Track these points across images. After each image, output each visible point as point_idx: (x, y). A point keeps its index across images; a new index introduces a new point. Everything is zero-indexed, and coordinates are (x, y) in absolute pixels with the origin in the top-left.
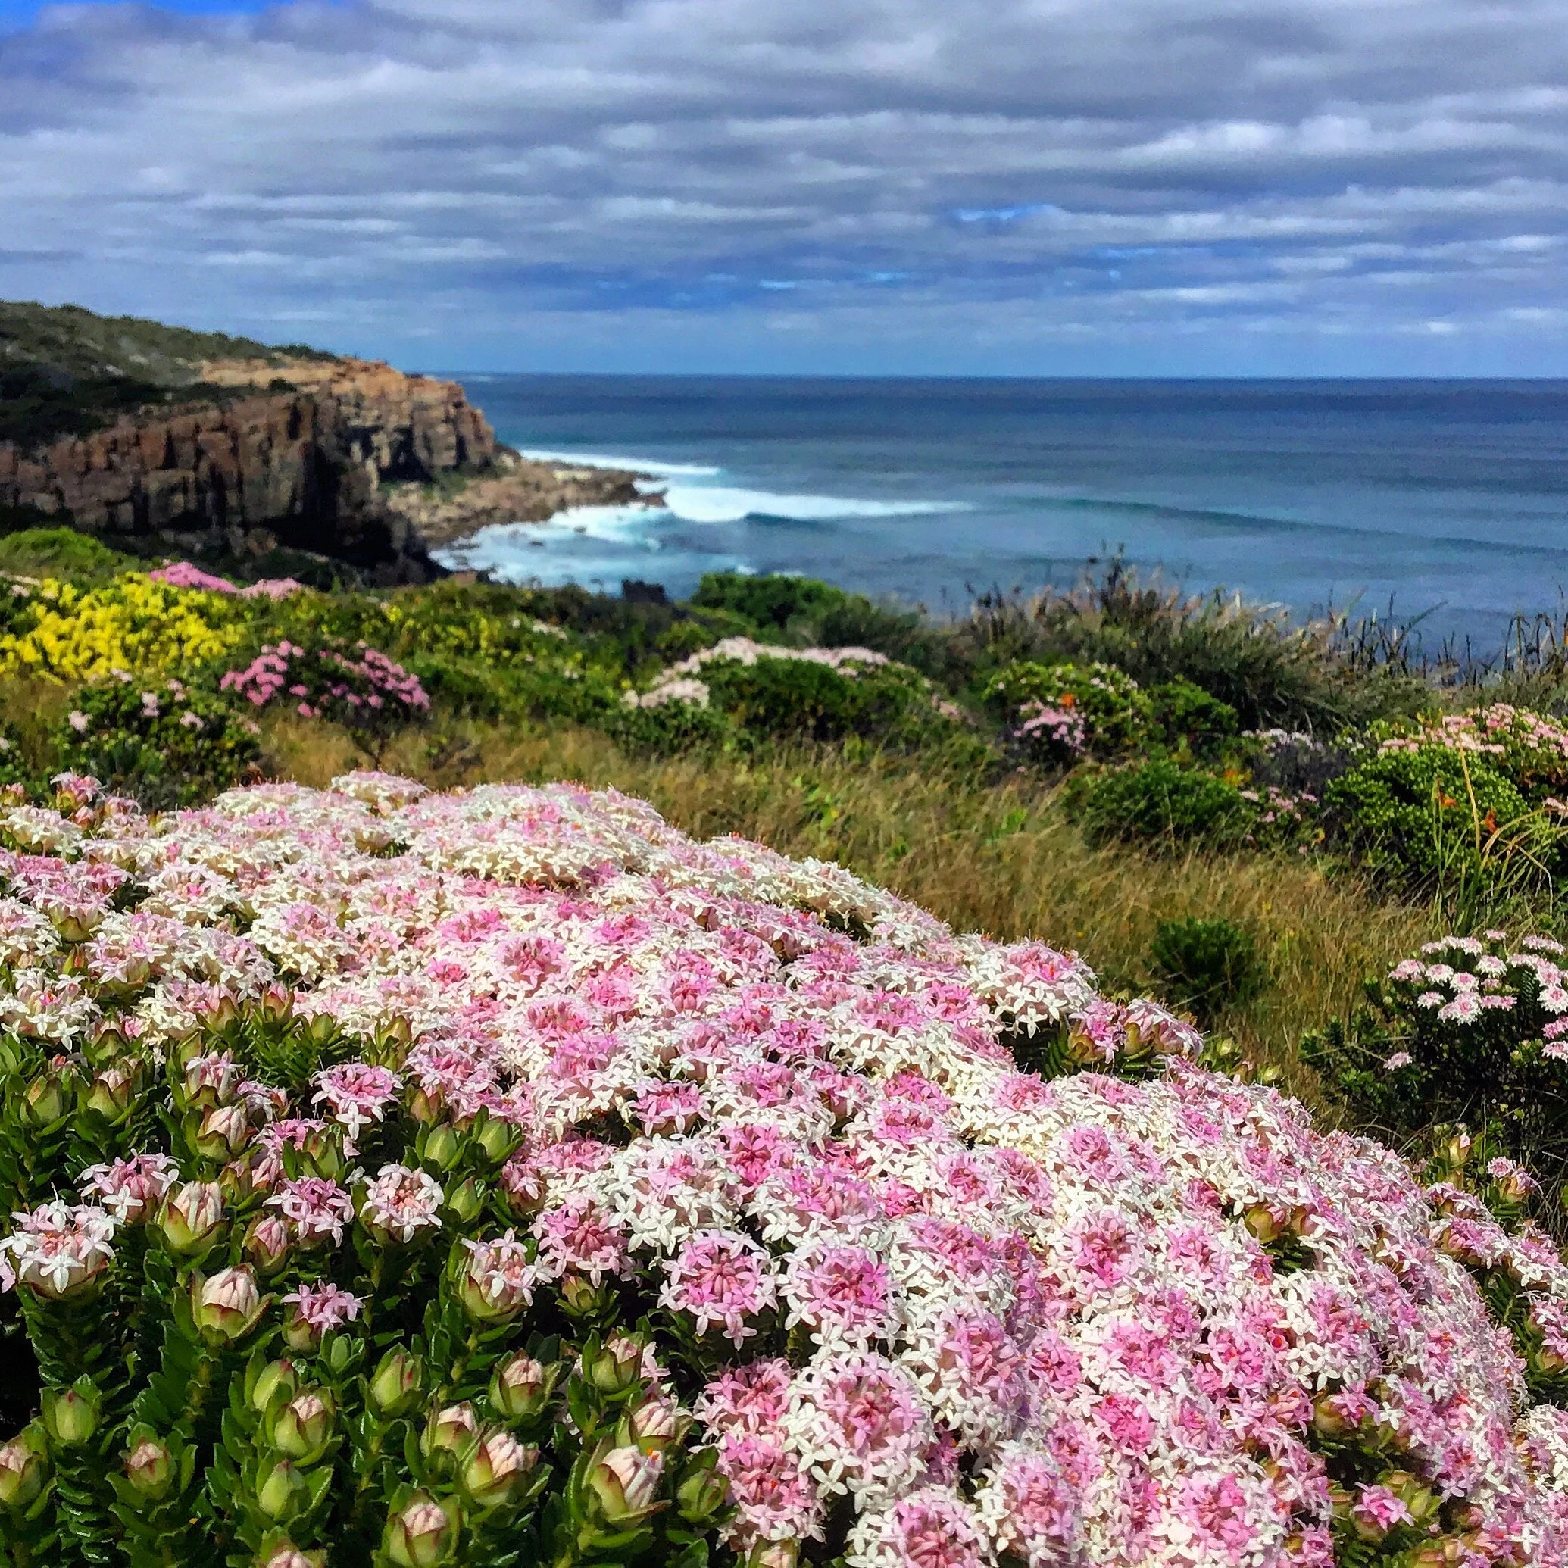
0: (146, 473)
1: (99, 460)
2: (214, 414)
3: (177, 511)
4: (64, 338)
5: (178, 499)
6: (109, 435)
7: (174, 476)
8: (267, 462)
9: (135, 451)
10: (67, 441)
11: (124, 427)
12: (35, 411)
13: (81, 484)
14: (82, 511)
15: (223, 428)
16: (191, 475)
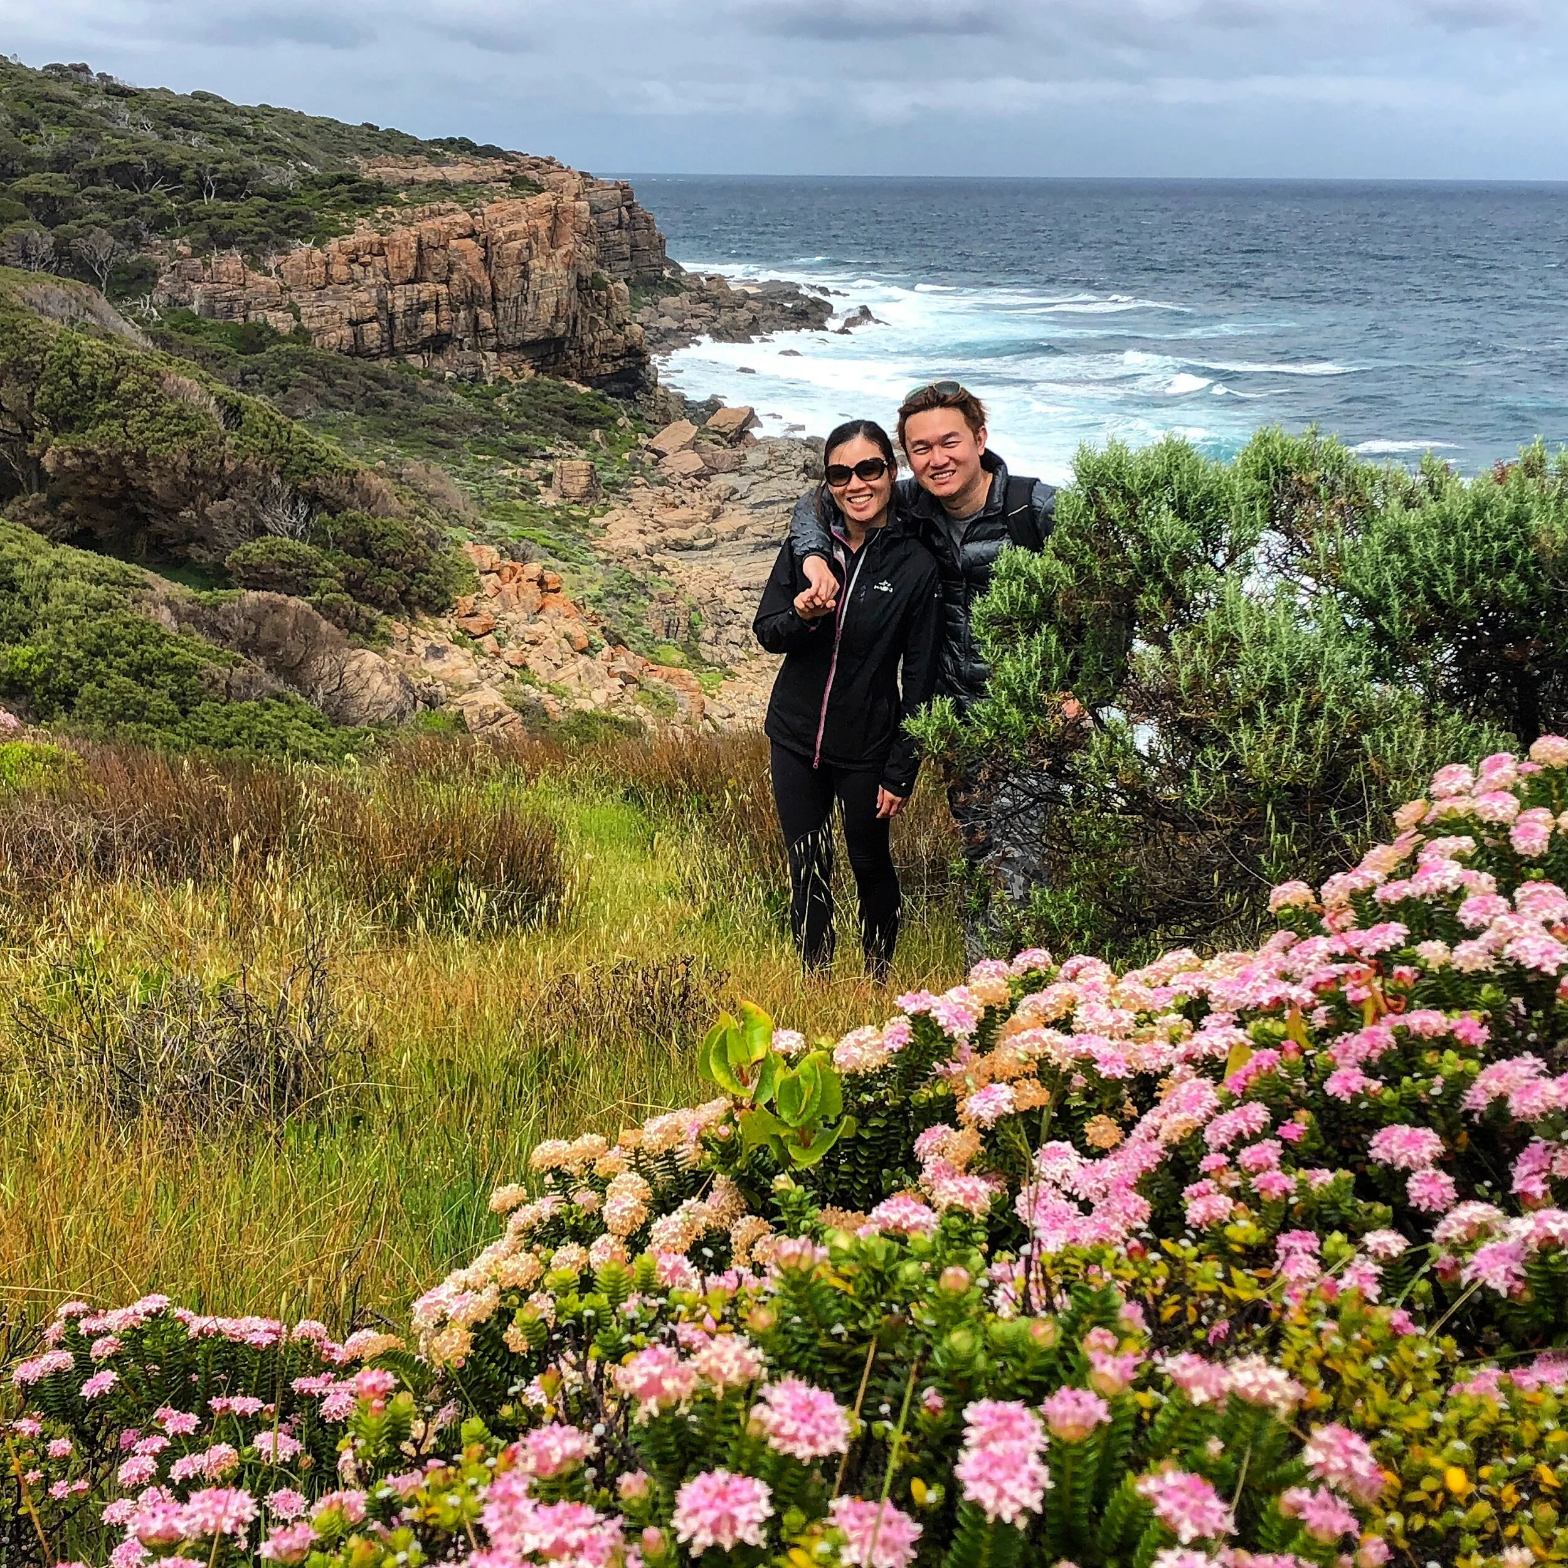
0: (392, 287)
1: (339, 270)
2: (462, 217)
3: (427, 333)
4: (250, 130)
5: (429, 317)
6: (351, 241)
7: (426, 291)
8: (525, 275)
9: (379, 261)
10: (301, 250)
11: (364, 233)
12: (263, 212)
13: (319, 298)
14: (320, 331)
15: (473, 234)
16: (443, 289)
